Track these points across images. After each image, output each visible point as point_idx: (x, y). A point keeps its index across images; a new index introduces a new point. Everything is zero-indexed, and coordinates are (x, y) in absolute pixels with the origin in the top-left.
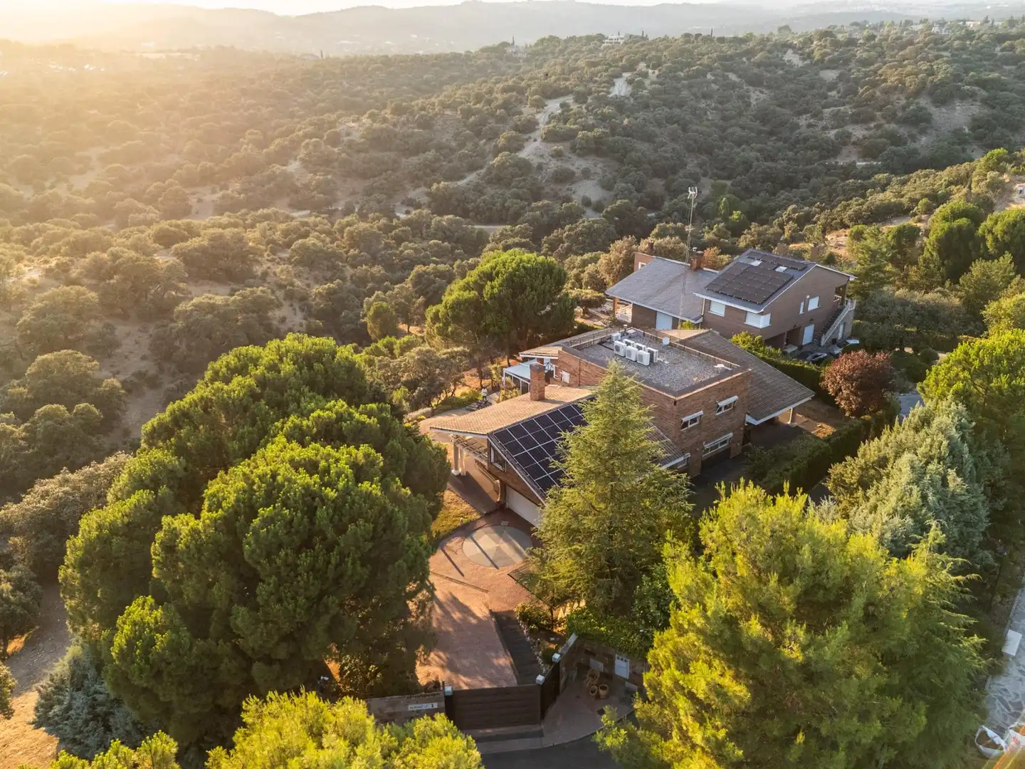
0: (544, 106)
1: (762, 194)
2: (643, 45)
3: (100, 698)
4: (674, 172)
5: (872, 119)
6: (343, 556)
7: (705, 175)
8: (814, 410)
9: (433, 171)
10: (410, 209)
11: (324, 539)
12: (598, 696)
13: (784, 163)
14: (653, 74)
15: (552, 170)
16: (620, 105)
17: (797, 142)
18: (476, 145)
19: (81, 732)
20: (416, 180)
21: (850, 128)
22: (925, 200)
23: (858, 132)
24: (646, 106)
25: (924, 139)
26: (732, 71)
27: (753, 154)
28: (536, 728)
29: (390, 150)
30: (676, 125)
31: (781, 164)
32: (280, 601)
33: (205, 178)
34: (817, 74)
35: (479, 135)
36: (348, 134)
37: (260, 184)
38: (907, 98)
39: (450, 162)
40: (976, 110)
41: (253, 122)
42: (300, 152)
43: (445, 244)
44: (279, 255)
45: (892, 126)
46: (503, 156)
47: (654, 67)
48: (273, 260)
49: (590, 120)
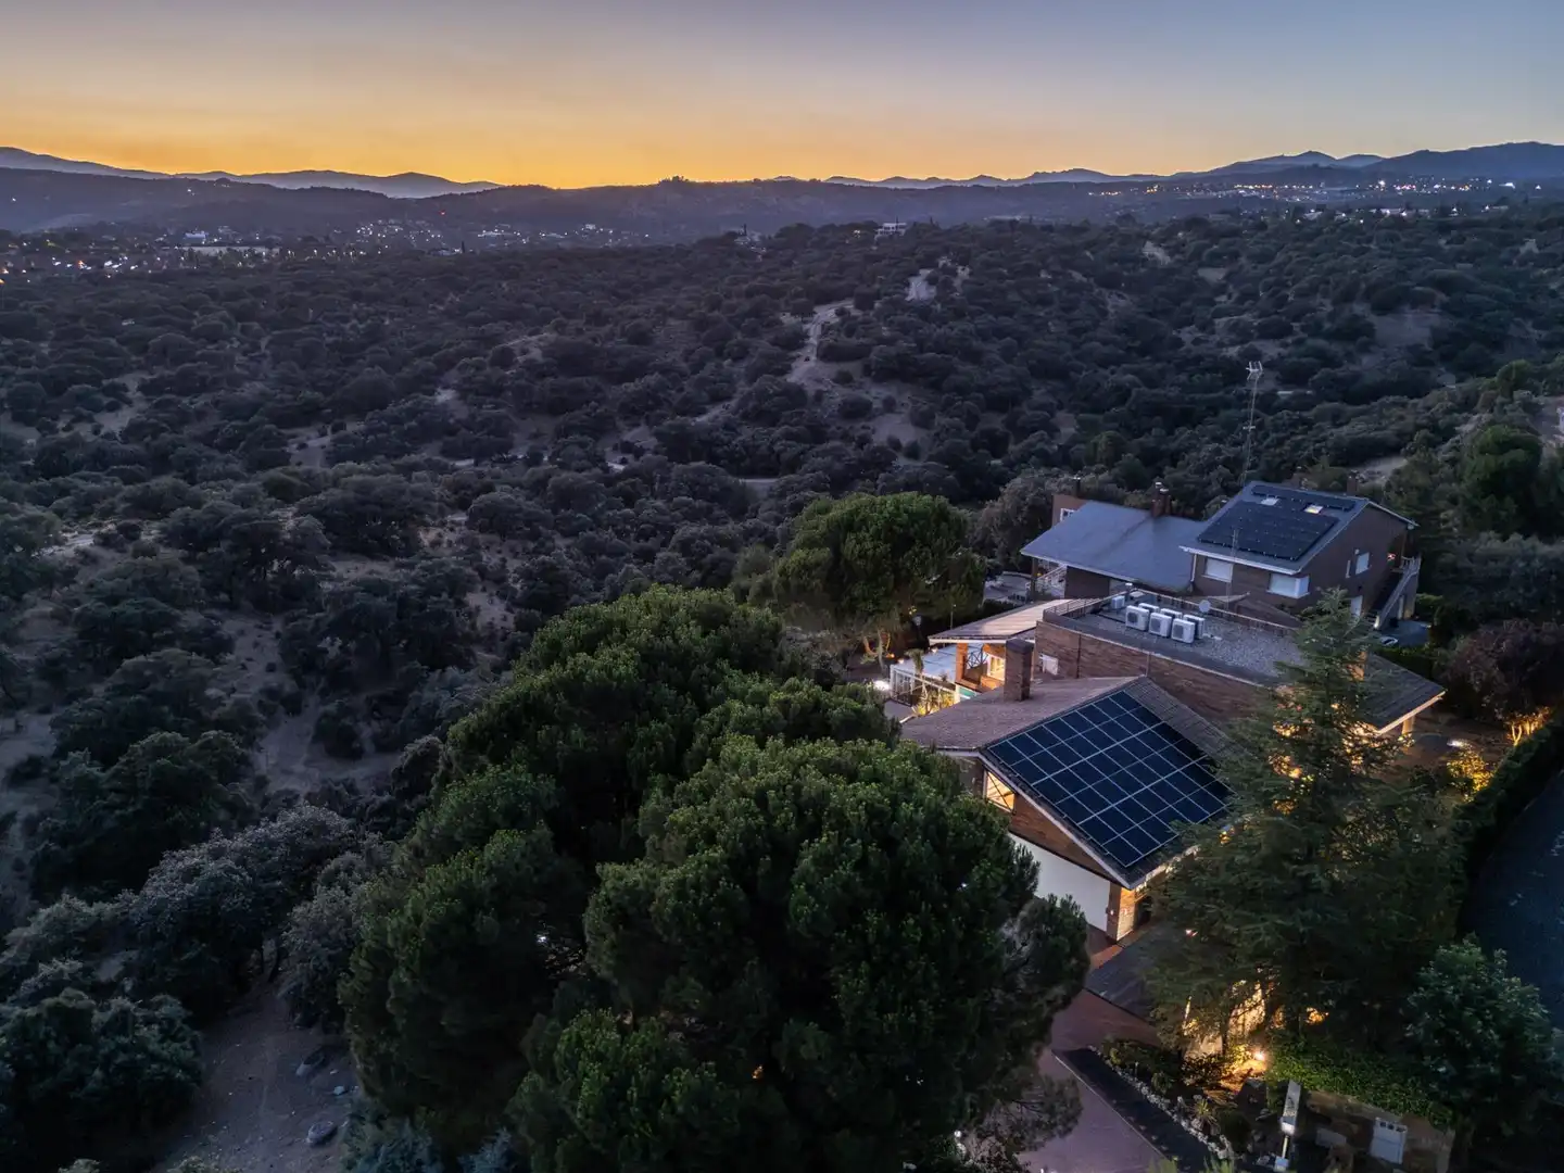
0: (812, 313)
1: (1154, 431)
2: (936, 235)
4: (1017, 402)
5: (1289, 331)
7: (1061, 407)
9: (659, 403)
10: (630, 457)
13: (1176, 390)
14: (963, 273)
15: (838, 400)
16: (923, 311)
17: (1187, 362)
18: (719, 366)
20: (635, 411)
21: (1258, 345)
22: (1424, 432)
23: (1271, 349)
24: (959, 315)
25: (1366, 359)
26: (1074, 268)
27: (1128, 377)
29: (590, 374)
30: (1007, 339)
31: (1172, 392)
33: (308, 415)
34: (1194, 273)
35: (720, 353)
36: (524, 352)
37: (397, 421)
38: (1334, 303)
39: (681, 390)
40: (1435, 319)
41: (374, 335)
42: (453, 376)
43: (700, 503)
44: (449, 518)
45: (1321, 343)
46: (763, 381)
47: (964, 263)
48: (443, 524)
49: (886, 332)
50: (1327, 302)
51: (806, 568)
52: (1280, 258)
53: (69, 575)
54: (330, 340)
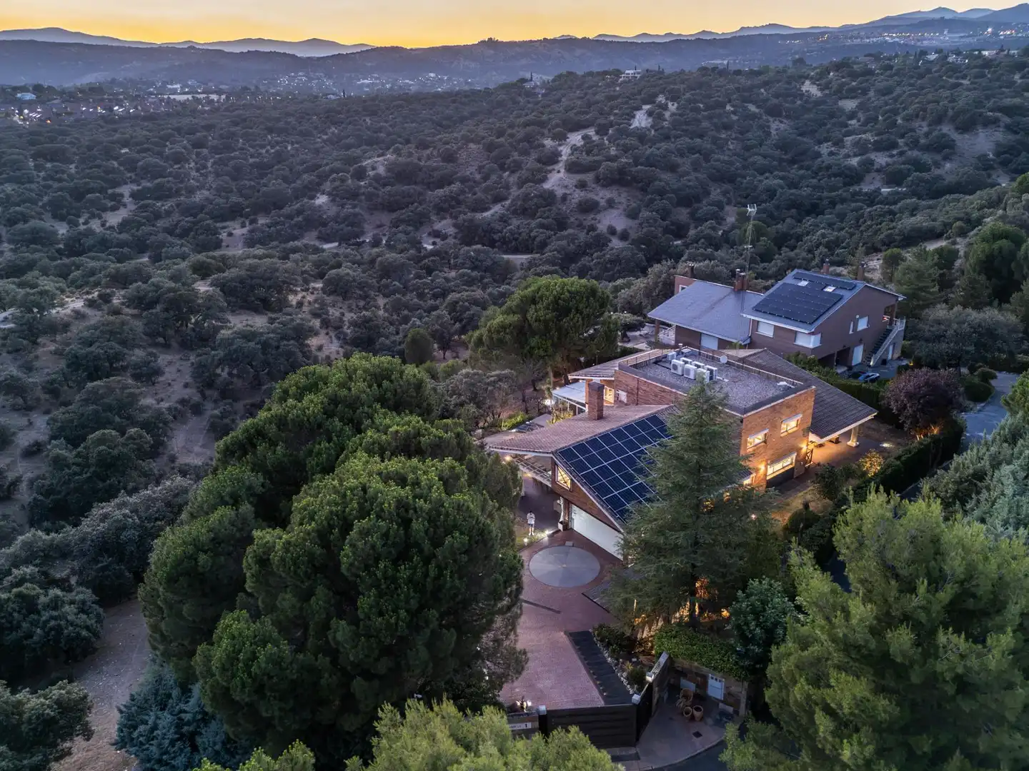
0: (565, 138)
1: (788, 220)
2: (660, 78)
3: (187, 717)
4: (699, 200)
5: (894, 145)
6: (440, 569)
7: (729, 203)
8: (874, 429)
9: (459, 203)
10: (438, 240)
11: (421, 551)
12: (693, 718)
13: (809, 190)
14: (673, 107)
15: (577, 201)
16: (641, 136)
17: (820, 169)
18: (501, 177)
19: (166, 753)
20: (443, 209)
21: (872, 156)
22: (958, 223)
23: (881, 159)
24: (667, 138)
25: (948, 165)
26: (751, 102)
27: (777, 181)
28: (632, 751)
29: (415, 183)
30: (697, 155)
31: (806, 191)
32: (381, 614)
33: (234, 213)
34: (836, 103)
35: (502, 168)
36: (374, 168)
37: (290, 217)
38: (929, 125)
39: (475, 194)
40: (1000, 136)
41: (280, 158)
42: (327, 186)
43: (475, 274)
44: (312, 285)
45: (915, 153)
46: (528, 188)
47: (673, 100)
48: (307, 290)
49: (613, 151)
50: (924, 124)
51: (503, 327)
52: (898, 90)
53: (66, 327)
54: (251, 160)
